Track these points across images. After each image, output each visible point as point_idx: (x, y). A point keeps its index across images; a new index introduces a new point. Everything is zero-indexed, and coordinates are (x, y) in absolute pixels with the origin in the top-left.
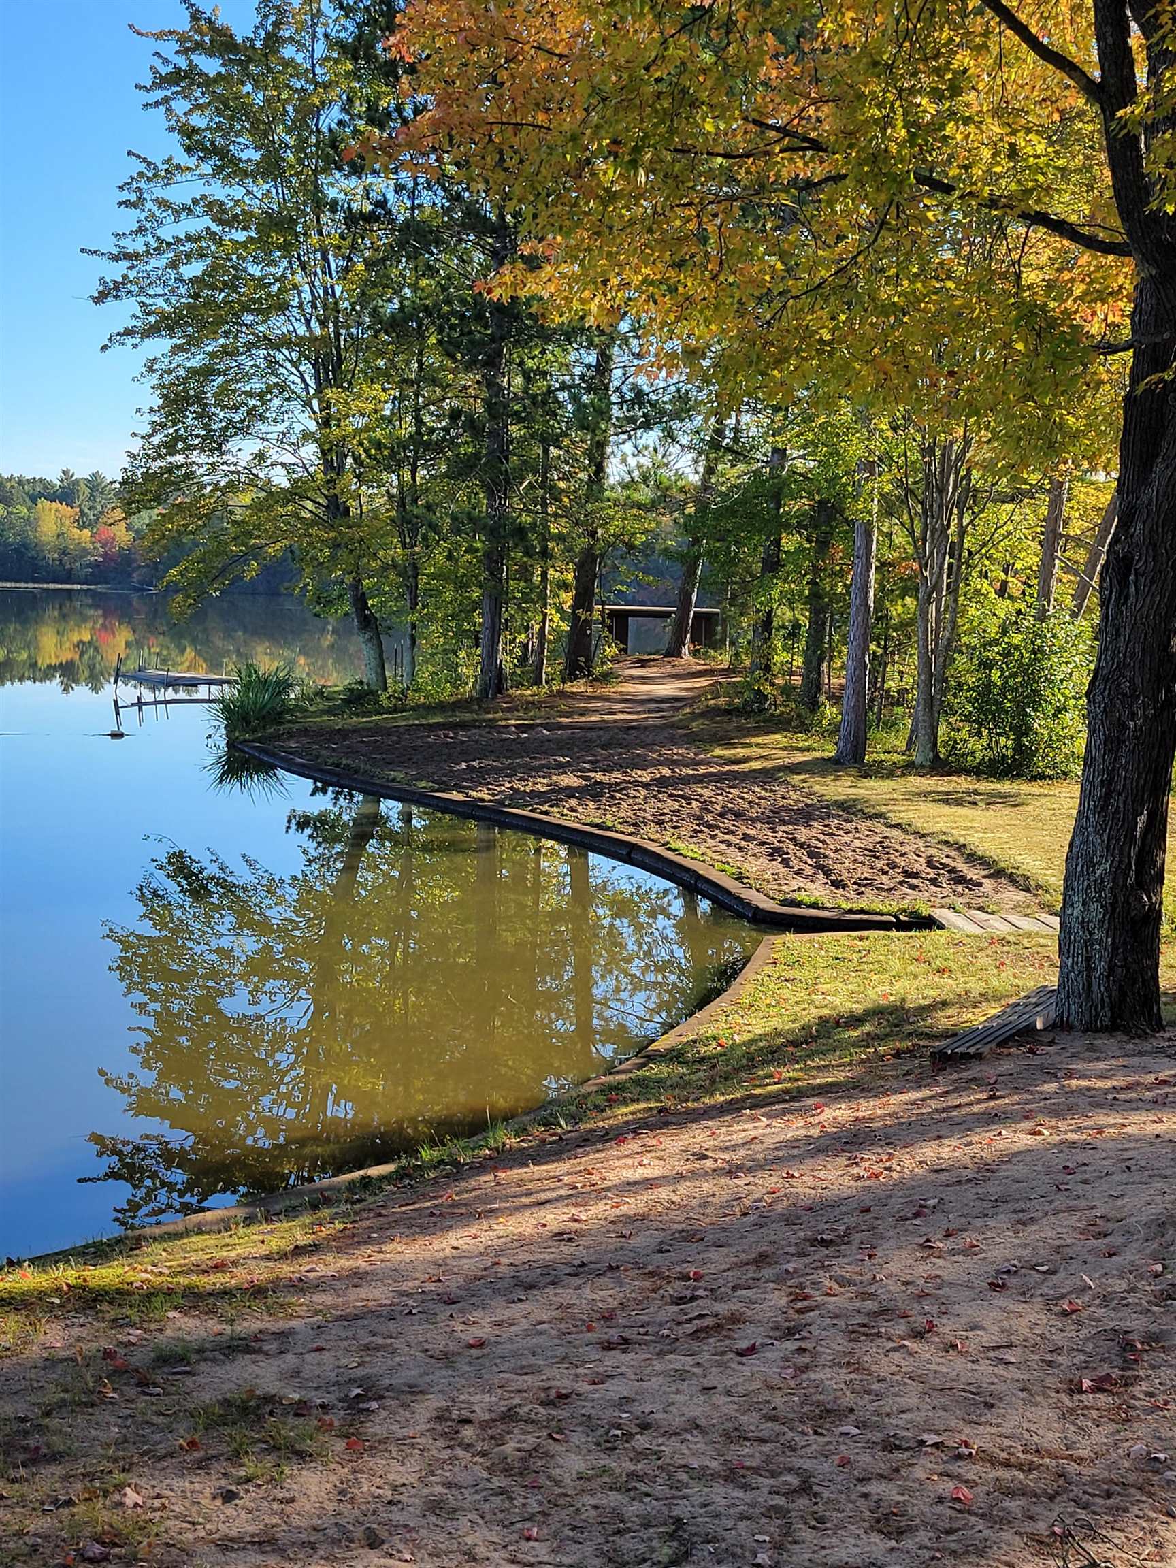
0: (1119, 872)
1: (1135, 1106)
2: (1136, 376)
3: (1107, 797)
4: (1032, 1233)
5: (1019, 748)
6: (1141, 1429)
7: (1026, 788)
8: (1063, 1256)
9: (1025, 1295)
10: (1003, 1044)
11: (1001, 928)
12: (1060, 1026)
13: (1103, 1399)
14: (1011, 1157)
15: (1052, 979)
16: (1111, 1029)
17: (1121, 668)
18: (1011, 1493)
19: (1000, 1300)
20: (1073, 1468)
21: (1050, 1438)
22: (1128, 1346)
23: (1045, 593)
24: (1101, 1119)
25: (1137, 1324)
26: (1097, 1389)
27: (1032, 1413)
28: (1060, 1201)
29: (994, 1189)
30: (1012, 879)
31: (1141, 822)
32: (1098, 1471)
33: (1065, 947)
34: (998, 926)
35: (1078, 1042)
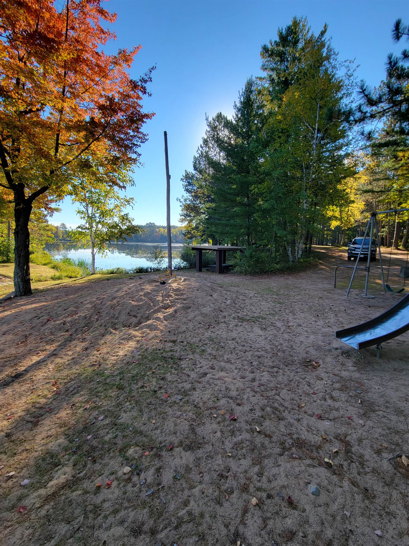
0: (23, 274)
1: (28, 305)
2: (16, 206)
3: (19, 264)
4: (10, 326)
5: (7, 259)
6: (28, 346)
7: (9, 264)
8: (15, 327)
9: (9, 334)
10: (6, 300)
11: (6, 284)
12: (16, 296)
13: (22, 344)
14: (7, 316)
15: (14, 290)
16: (24, 295)
17: (19, 247)
18: (7, 362)
19: (5, 336)
20: (17, 355)
21: (14, 352)
22: (26, 336)
23: (9, 236)
24: (22, 307)
25: (27, 333)
26: (21, 343)
27: (10, 350)
28: (15, 320)
29: (3, 321)
30: (8, 277)
31: (25, 267)
32: (22, 354)
33: (15, 285)
34: (5, 284)
35: (19, 298)
